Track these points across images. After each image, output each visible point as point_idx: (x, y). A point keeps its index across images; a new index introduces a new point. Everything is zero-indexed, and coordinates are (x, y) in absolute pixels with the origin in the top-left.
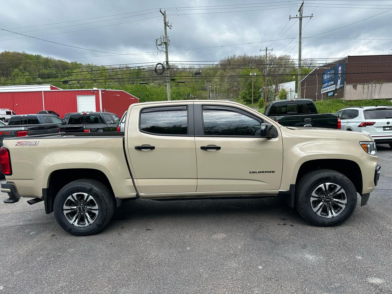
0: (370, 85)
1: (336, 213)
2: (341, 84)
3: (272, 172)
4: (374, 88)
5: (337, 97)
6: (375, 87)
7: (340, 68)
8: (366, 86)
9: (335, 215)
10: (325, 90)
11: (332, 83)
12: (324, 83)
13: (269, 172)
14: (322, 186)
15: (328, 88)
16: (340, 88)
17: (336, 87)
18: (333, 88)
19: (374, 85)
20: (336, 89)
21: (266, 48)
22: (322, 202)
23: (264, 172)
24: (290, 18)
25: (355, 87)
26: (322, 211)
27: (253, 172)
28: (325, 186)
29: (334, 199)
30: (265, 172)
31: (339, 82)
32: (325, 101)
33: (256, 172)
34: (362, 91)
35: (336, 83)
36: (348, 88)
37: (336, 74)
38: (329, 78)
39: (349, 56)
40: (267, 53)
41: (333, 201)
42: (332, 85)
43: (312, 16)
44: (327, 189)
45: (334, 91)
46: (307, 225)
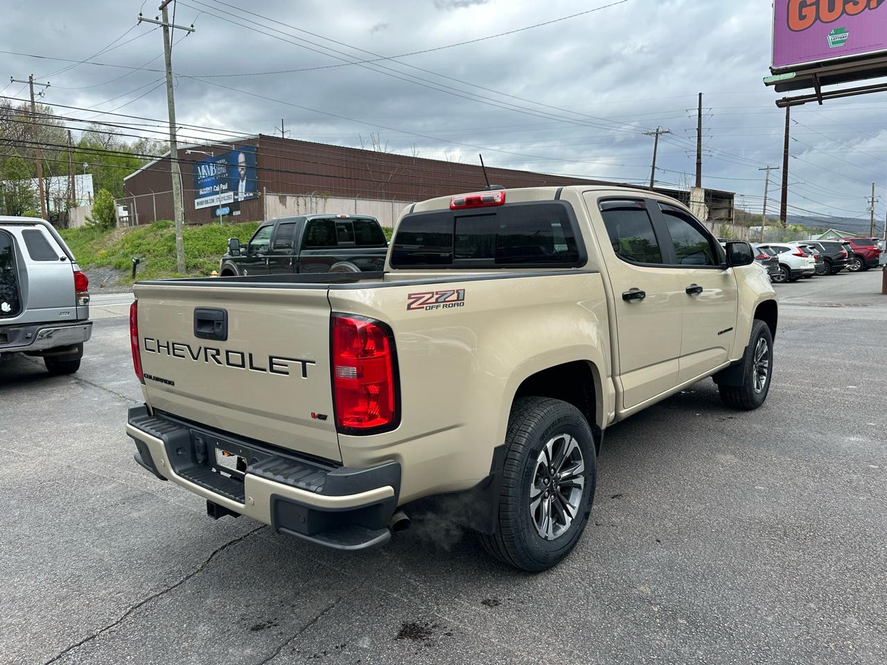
0: (308, 199)
2: (247, 190)
4: (314, 205)
5: (238, 219)
6: (317, 203)
7: (241, 158)
8: (301, 200)
10: (207, 202)
11: (225, 187)
12: (203, 186)
15: (215, 197)
16: (247, 200)
17: (236, 197)
18: (228, 198)
19: (314, 199)
20: (236, 202)
21: (31, 78)
24: (141, 20)
25: (283, 201)
31: (242, 186)
34: (296, 211)
37: (232, 166)
38: (215, 176)
39: (260, 134)
42: (223, 192)
43: (193, 31)
45: (234, 206)
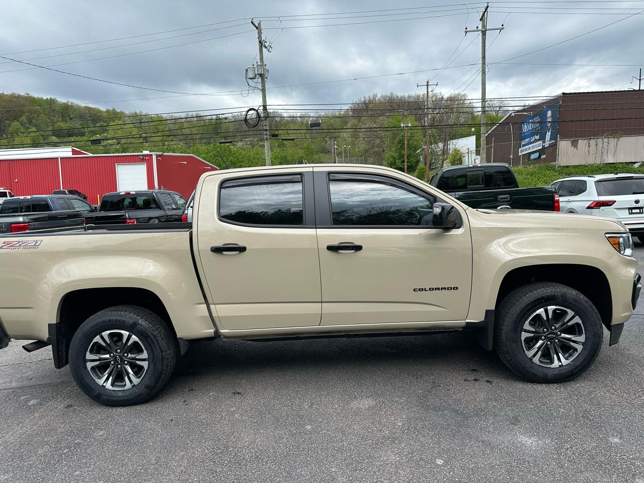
0: (599, 141)
1: (566, 359)
2: (551, 139)
3: (454, 288)
4: (605, 146)
5: (545, 160)
6: (608, 143)
7: (549, 113)
8: (593, 142)
9: (564, 361)
10: (526, 150)
11: (537, 137)
12: (524, 138)
13: (448, 288)
14: (541, 311)
15: (531, 146)
16: (550, 146)
17: (544, 144)
18: (538, 146)
19: (606, 140)
20: (544, 148)
21: (428, 82)
22: (542, 340)
23: (439, 289)
24: (466, 32)
25: (575, 144)
26: (542, 356)
27: (419, 289)
28: (546, 311)
29: (563, 335)
30: (442, 289)
31: (548, 135)
32: (526, 167)
33: (425, 289)
34: (587, 151)
35: (543, 138)
36: (564, 145)
37: (543, 122)
38: (532, 130)
39: (563, 93)
40: (429, 91)
41: (561, 338)
42: (536, 141)
43: (503, 29)
44: (550, 317)
45: (541, 152)
46: (515, 380)
